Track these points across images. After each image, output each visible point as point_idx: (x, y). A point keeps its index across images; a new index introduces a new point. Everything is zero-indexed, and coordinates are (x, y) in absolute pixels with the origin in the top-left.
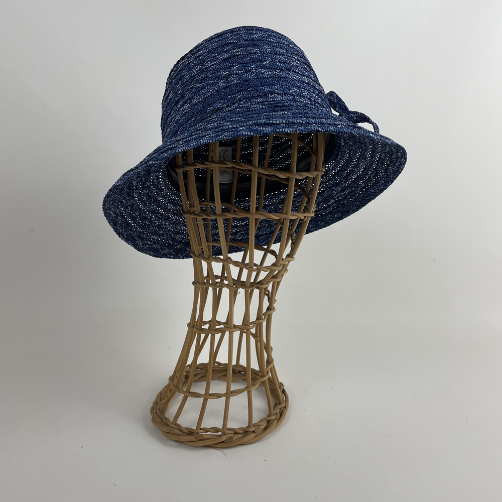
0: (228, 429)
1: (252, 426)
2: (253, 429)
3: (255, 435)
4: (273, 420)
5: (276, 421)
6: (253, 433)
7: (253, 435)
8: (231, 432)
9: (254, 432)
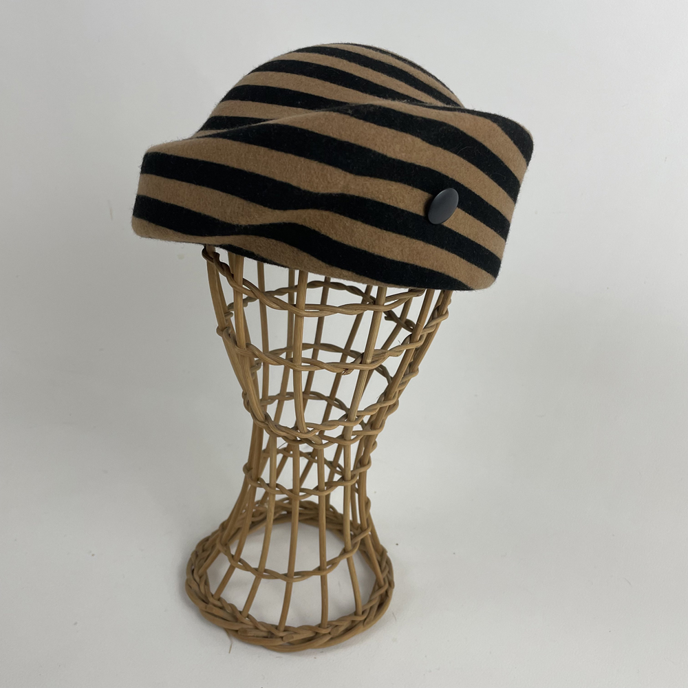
0: (249, 616)
1: (282, 629)
2: (282, 634)
3: (281, 643)
4: (324, 635)
5: (328, 637)
6: (280, 640)
7: (280, 642)
8: (250, 623)
9: (282, 638)
